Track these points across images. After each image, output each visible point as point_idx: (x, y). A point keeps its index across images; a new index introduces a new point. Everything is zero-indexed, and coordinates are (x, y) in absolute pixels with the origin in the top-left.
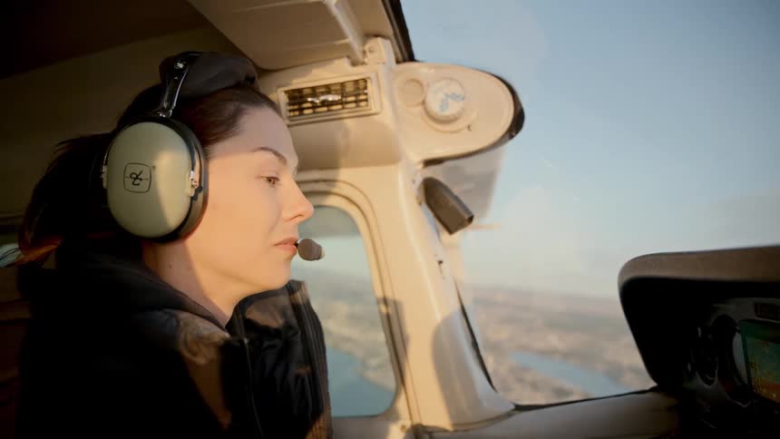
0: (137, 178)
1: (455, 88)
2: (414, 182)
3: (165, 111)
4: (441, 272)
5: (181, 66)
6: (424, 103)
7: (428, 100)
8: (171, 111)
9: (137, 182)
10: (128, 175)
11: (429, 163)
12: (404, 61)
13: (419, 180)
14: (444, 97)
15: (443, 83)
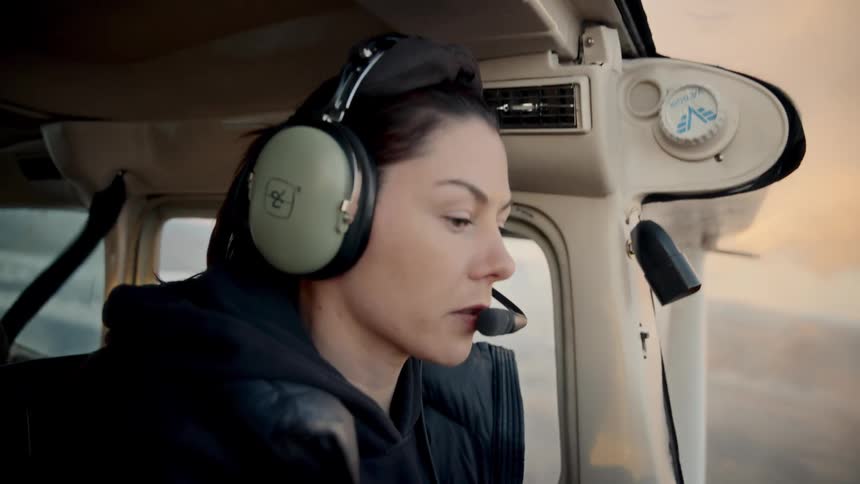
0: (278, 199)
1: (703, 101)
2: (627, 222)
3: (334, 113)
4: (644, 347)
5: (368, 53)
6: (657, 115)
7: (662, 113)
8: (342, 114)
9: (278, 203)
10: (270, 192)
11: (651, 198)
12: (641, 55)
13: (634, 222)
14: (686, 112)
15: (688, 92)
